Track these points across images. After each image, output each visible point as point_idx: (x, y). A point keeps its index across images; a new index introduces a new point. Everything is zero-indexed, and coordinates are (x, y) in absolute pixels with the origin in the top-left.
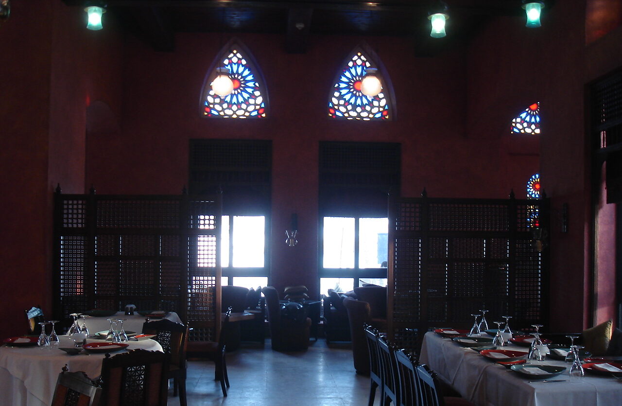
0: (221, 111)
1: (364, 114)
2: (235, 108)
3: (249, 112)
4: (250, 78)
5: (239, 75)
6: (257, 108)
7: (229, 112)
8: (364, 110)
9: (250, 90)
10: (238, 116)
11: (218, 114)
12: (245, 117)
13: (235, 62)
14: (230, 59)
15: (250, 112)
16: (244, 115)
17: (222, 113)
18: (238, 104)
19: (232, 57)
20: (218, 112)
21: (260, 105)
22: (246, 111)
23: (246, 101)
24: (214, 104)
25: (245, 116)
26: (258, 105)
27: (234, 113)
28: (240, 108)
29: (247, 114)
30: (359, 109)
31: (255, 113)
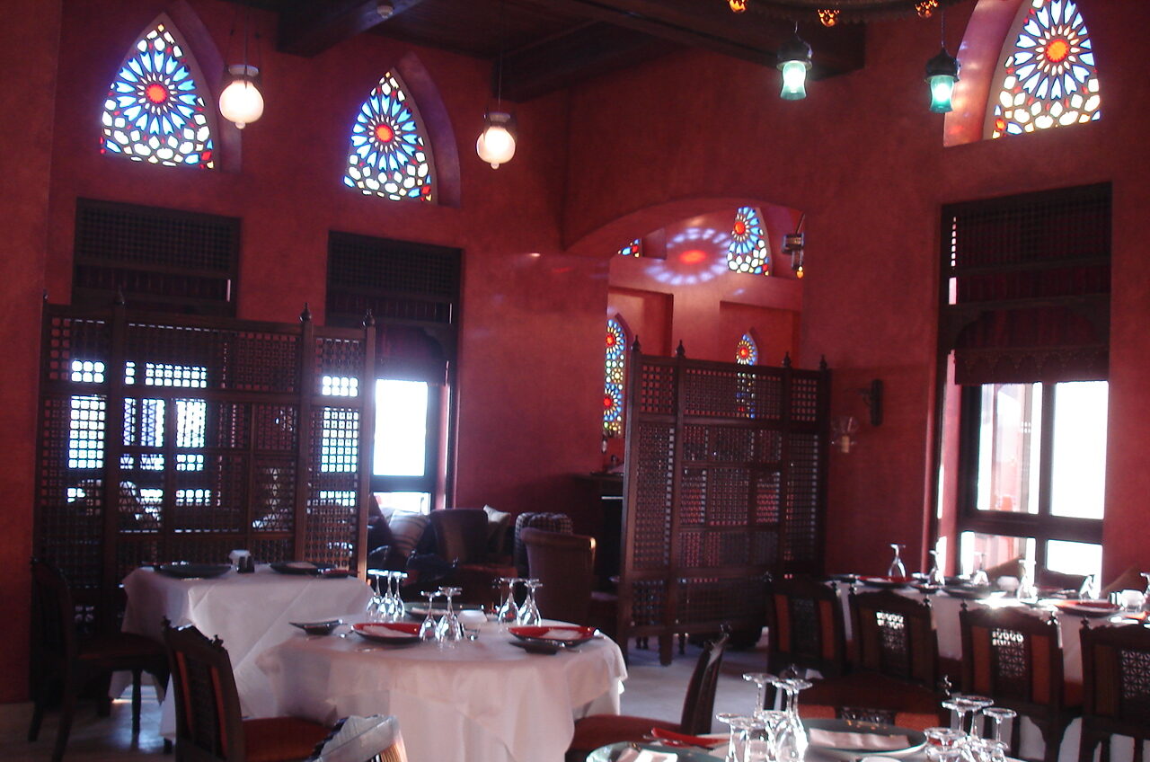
0: (126, 146)
1: (391, 188)
2: (154, 142)
3: (182, 155)
4: (188, 86)
5: (166, 76)
6: (197, 149)
7: (142, 150)
8: (390, 179)
9: (186, 112)
10: (161, 161)
11: (118, 150)
12: (174, 165)
13: (160, 49)
14: (150, 42)
15: (184, 156)
16: (171, 160)
17: (128, 150)
18: (163, 138)
19: (155, 39)
20: (121, 146)
21: (205, 143)
22: (176, 151)
23: (177, 133)
24: (113, 129)
25: (175, 162)
26: (201, 143)
27: (154, 152)
28: (163, 145)
29: (179, 159)
30: (383, 177)
31: (193, 160)
